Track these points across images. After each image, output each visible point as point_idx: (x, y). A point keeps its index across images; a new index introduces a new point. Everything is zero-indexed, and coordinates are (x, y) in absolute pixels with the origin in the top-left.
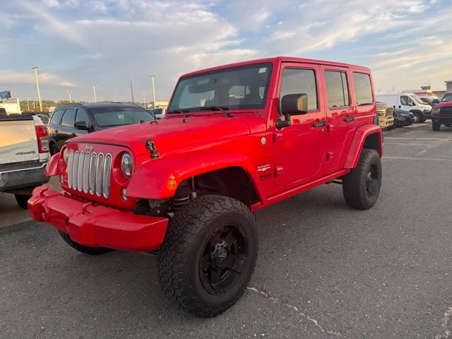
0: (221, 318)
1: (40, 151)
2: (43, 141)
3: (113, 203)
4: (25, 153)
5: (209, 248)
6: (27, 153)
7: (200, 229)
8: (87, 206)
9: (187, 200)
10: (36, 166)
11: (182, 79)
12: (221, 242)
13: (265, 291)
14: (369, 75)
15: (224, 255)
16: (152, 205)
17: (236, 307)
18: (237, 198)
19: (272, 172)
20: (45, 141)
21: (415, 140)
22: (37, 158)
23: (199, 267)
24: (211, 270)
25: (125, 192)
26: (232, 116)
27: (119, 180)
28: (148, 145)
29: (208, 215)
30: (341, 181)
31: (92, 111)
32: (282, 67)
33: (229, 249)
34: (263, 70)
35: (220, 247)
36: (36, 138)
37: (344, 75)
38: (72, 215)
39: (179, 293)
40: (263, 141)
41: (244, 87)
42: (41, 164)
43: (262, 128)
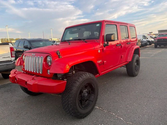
0: (86, 119)
1: (12, 57)
2: (13, 53)
3: (44, 76)
4: (6, 58)
5: (81, 92)
6: (7, 57)
7: (78, 85)
8: (34, 77)
9: (71, 74)
10: (10, 62)
11: (66, 29)
12: (85, 90)
13: (102, 108)
14: (135, 27)
15: (86, 94)
16: (59, 76)
17: (91, 114)
18: (91, 73)
19: (103, 63)
20: (14, 53)
21: (148, 51)
22: (10, 59)
23: (78, 99)
24: (82, 100)
25: (49, 71)
26: (87, 42)
27: (46, 66)
28: (57, 53)
29: (81, 79)
30: (125, 66)
31: (30, 41)
32: (105, 24)
33: (88, 92)
34: (98, 25)
35: (85, 91)
36: (10, 52)
37: (126, 27)
38: (28, 81)
39: (71, 109)
40: (99, 51)
41: (89, 32)
42: (12, 61)
43: (98, 46)
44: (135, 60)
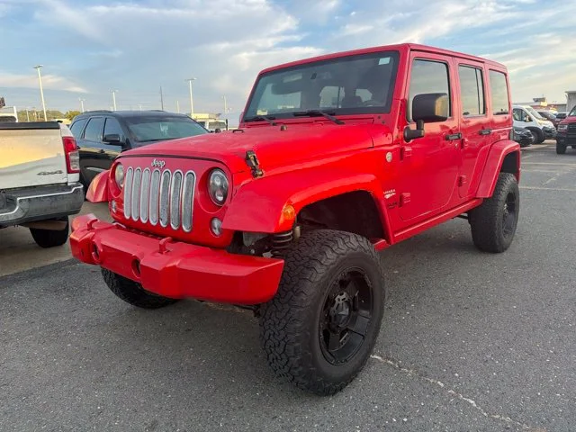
0: (342, 397)
1: (69, 171)
2: (72, 158)
3: (198, 239)
4: (49, 173)
5: (330, 302)
6: (52, 173)
7: (321, 275)
8: (165, 243)
9: (289, 236)
10: (63, 191)
11: (263, 74)
12: (341, 294)
13: (393, 360)
14: (505, 75)
15: (345, 312)
16: (248, 242)
17: (359, 381)
18: (362, 235)
19: (398, 200)
20: (75, 157)
22: (65, 181)
23: (319, 327)
24: (331, 329)
25: (216, 223)
26: (343, 123)
28: (248, 159)
29: (330, 257)
31: (127, 120)
32: (412, 58)
33: (351, 303)
34: (385, 61)
35: (340, 299)
36: (63, 154)
37: (478, 72)
38: (143, 255)
39: (294, 361)
40: (389, 157)
42: (70, 188)
43: (384, 140)
44: (503, 196)
